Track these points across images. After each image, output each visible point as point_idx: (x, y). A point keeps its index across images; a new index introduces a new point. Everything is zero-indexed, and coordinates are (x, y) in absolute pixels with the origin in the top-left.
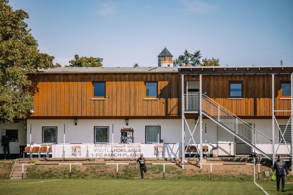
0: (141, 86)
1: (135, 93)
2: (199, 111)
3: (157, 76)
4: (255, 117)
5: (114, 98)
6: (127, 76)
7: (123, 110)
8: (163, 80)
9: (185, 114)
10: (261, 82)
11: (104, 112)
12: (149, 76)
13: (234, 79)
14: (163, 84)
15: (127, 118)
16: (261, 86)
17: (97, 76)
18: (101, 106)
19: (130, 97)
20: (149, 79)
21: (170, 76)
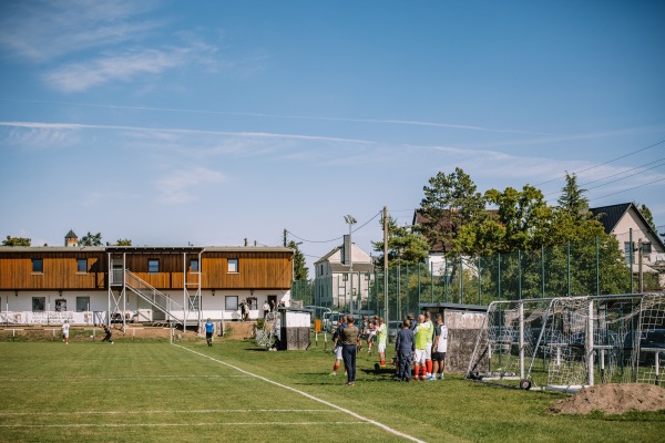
0: (73, 263)
2: (123, 284)
3: (88, 255)
4: (171, 289)
5: (50, 273)
6: (61, 254)
7: (58, 283)
8: (93, 257)
9: (111, 287)
10: (174, 260)
11: (41, 285)
12: (80, 255)
13: (152, 257)
14: (92, 261)
15: (61, 290)
16: (175, 263)
18: (39, 280)
19: (64, 273)
21: (98, 254)
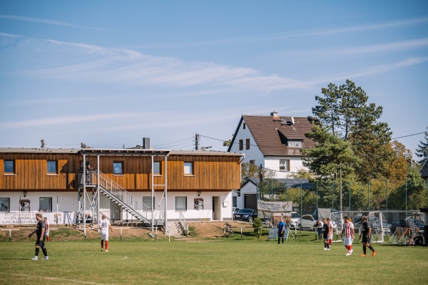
0: (45, 164)
1: (40, 170)
2: (97, 185)
3: (58, 156)
4: (136, 190)
5: (23, 173)
6: (33, 156)
7: (30, 183)
8: (63, 159)
9: (86, 188)
10: (138, 162)
11: (14, 186)
12: (51, 156)
13: (117, 160)
14: (62, 163)
16: (138, 166)
17: (8, 155)
18: (12, 181)
19: (36, 173)
20: (51, 158)
21: (68, 156)
